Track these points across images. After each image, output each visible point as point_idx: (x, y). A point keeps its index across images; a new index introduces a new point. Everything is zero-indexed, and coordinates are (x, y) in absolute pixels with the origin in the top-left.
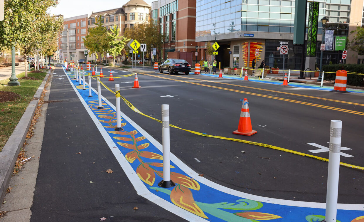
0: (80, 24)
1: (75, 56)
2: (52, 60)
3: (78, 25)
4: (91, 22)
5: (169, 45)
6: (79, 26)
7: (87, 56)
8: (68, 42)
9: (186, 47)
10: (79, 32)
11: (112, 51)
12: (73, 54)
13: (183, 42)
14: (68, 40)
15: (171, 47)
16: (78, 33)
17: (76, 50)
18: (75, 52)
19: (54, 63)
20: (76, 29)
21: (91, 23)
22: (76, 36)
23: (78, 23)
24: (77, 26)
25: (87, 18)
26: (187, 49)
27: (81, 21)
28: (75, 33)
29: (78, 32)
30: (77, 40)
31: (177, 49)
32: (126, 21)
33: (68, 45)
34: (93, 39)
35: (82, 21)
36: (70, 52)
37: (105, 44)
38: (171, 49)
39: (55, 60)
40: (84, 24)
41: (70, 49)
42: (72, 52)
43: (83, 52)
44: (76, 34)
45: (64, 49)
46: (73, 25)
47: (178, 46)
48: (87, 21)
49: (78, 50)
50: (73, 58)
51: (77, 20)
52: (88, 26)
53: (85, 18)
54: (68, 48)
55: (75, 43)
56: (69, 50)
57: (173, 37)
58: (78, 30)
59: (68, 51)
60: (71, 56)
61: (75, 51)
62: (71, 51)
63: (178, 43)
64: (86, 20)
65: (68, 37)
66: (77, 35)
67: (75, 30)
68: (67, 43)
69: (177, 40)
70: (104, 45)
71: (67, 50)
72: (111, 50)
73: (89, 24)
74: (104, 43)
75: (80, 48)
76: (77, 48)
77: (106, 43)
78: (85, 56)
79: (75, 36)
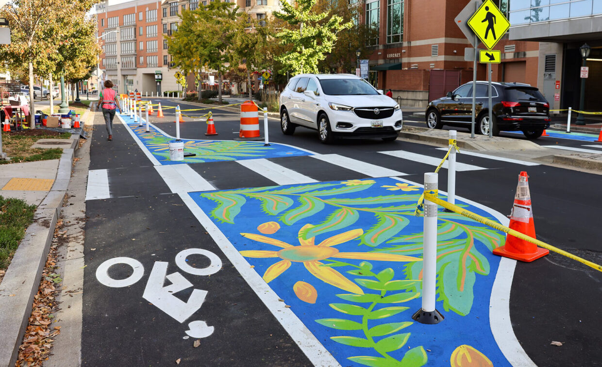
0: (145, 15)
1: (135, 82)
2: (85, 91)
3: (141, 18)
4: (168, 10)
5: (379, 53)
6: (141, 21)
7: (160, 82)
8: (118, 54)
9: (442, 58)
10: (144, 32)
11: (294, 62)
12: (129, 78)
13: (429, 46)
14: (118, 49)
15: (385, 58)
16: (140, 35)
17: (136, 70)
18: (135, 75)
19: (90, 99)
20: (135, 26)
21: (168, 14)
22: (136, 41)
23: (141, 14)
24: (139, 20)
25: (160, 3)
26: (445, 62)
27: (147, 9)
28: (133, 34)
29: (141, 33)
30: (138, 49)
31: (409, 64)
32: (247, 8)
33: (119, 59)
34: (208, 28)
35: (150, 10)
36: (124, 76)
37: (247, 45)
38: (386, 63)
39: (91, 91)
40: (153, 15)
41: (123, 68)
42: (127, 75)
43: (152, 75)
44: (135, 37)
45: (111, 69)
46: (129, 19)
47: (410, 56)
48: (159, 10)
49: (141, 71)
50: (129, 87)
51: (139, 7)
52: (162, 19)
53: (156, 3)
54: (119, 67)
55: (134, 55)
56: (121, 70)
57: (391, 35)
58: (141, 28)
59: (119, 73)
60: (127, 84)
61: (134, 73)
62: (125, 73)
63: (410, 48)
64: (157, 8)
65: (118, 43)
66: (139, 38)
67: (133, 29)
68: (116, 56)
69: (409, 42)
70: (244, 46)
71: (117, 70)
72: (289, 58)
73: (165, 15)
74: (243, 42)
75: (146, 67)
76: (138, 66)
77: (250, 42)
78: (158, 84)
79: (134, 40)
